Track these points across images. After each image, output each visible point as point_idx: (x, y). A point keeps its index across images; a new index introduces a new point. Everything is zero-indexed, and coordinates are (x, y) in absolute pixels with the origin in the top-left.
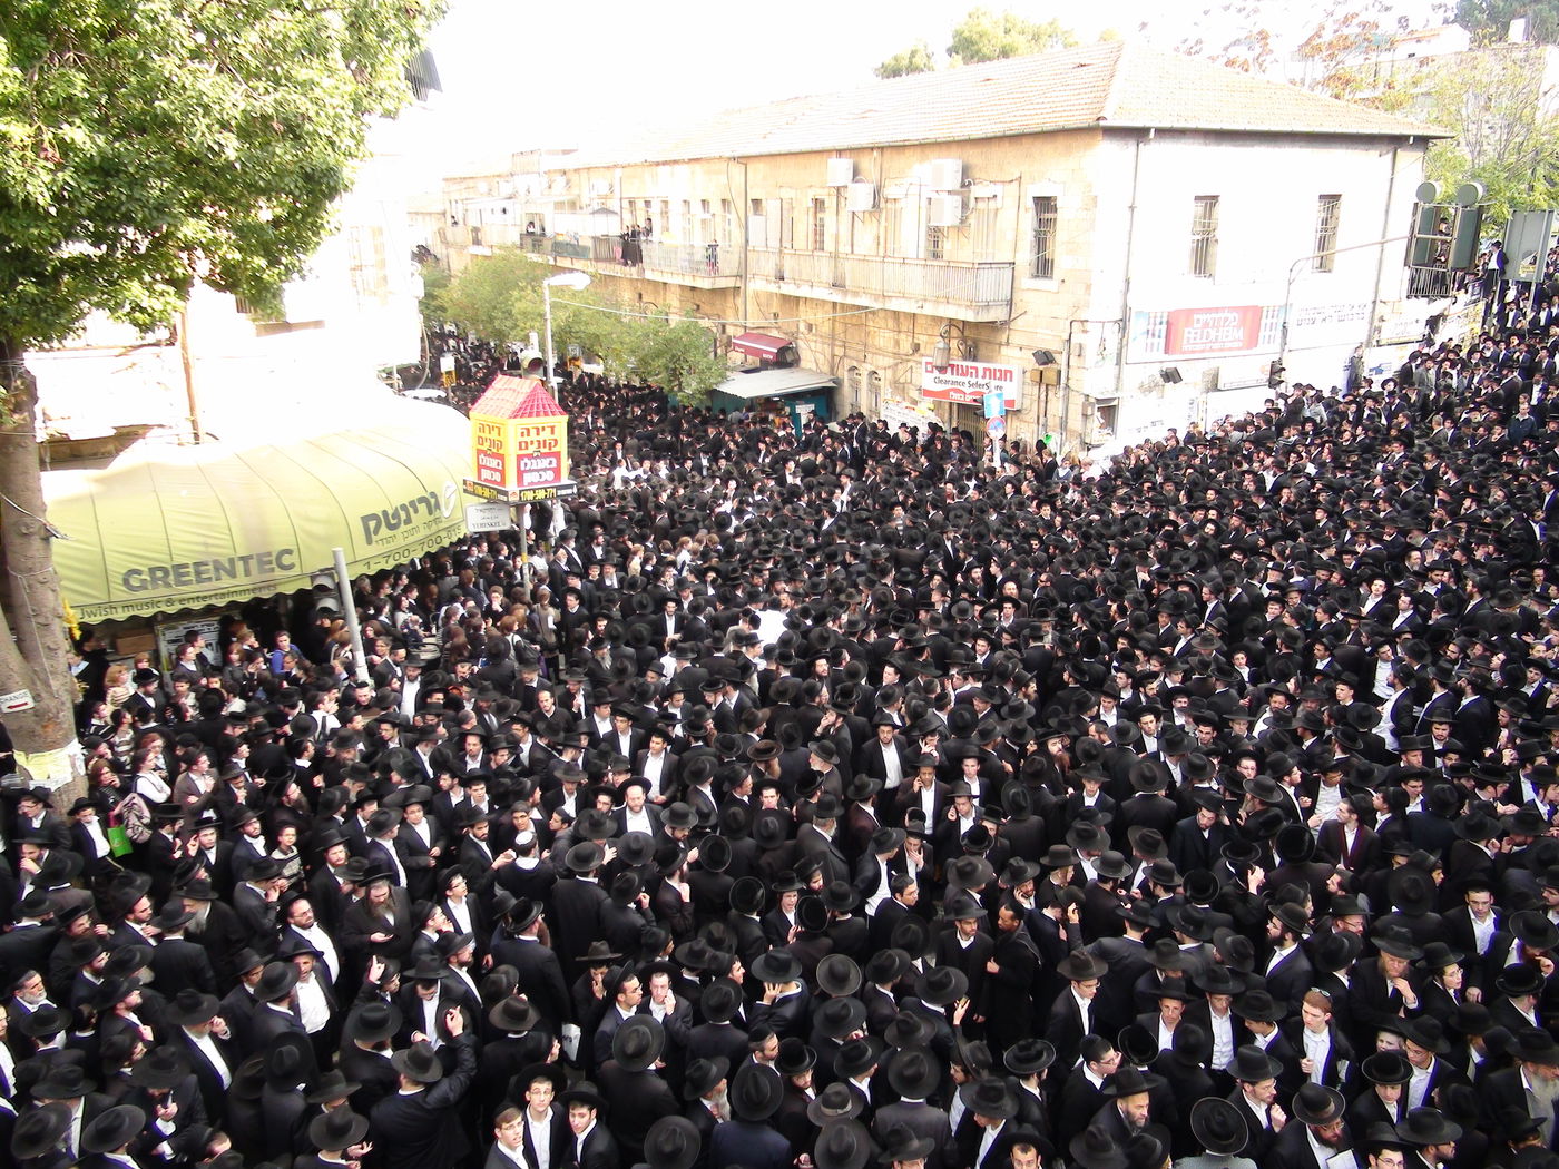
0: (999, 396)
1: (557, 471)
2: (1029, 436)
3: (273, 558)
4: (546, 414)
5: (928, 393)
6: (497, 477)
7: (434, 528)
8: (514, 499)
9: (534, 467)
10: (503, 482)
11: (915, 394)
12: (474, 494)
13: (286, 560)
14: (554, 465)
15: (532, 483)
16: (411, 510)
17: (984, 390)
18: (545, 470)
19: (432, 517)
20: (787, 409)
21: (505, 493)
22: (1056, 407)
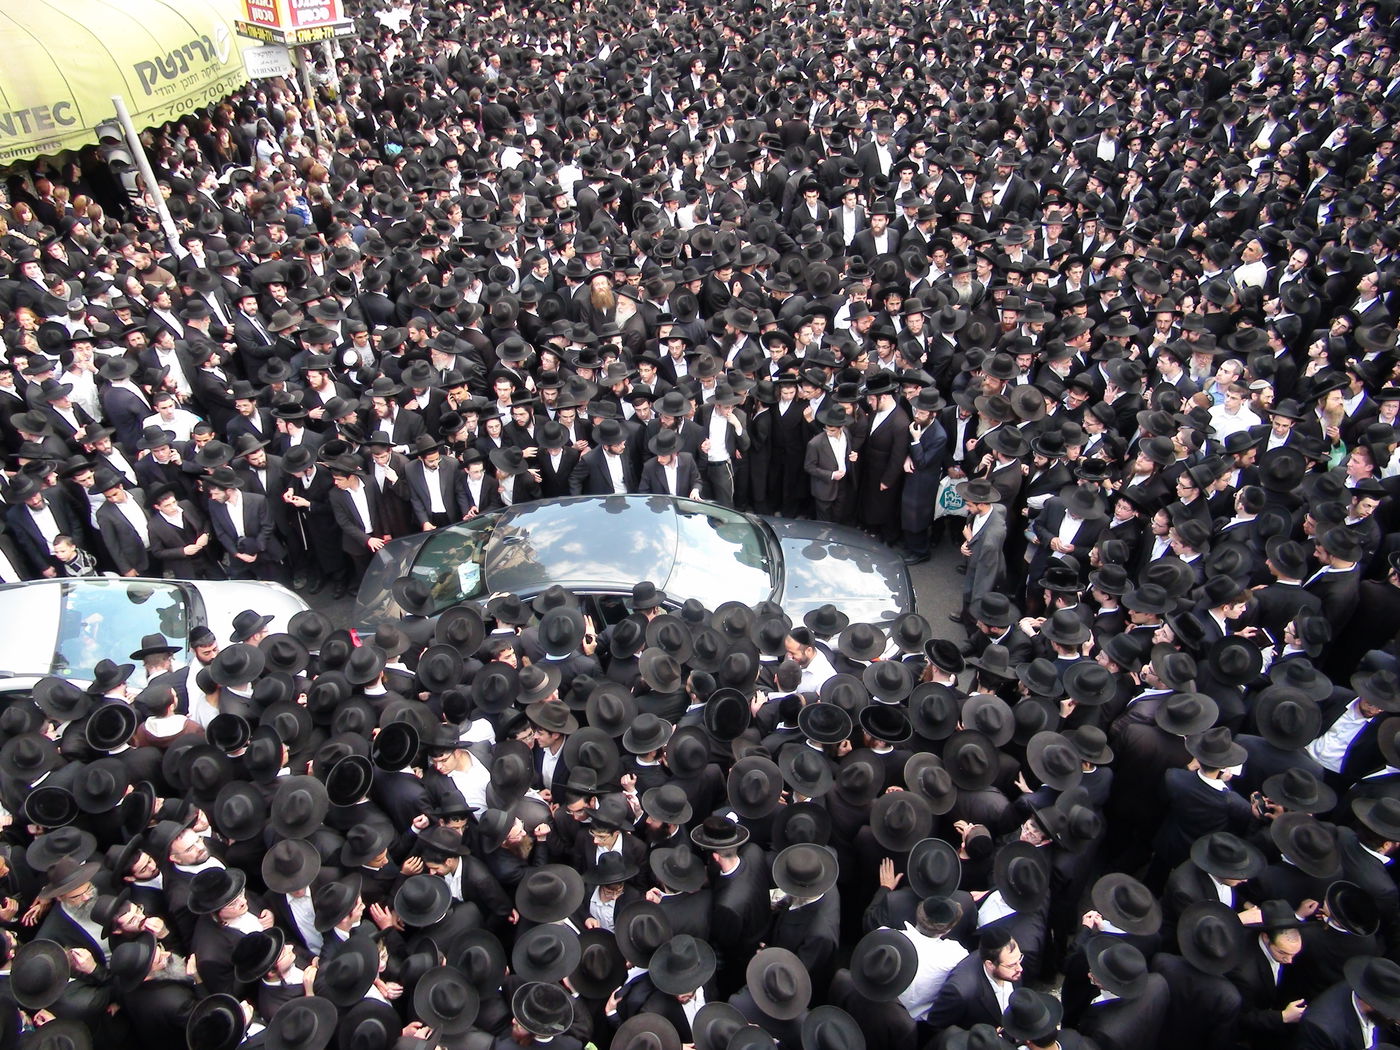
1: (331, 8)
3: (51, 112)
6: (270, 16)
7: (213, 76)
8: (291, 40)
9: (307, 4)
10: (277, 22)
12: (248, 35)
13: (64, 114)
14: (328, 2)
15: (307, 22)
16: (185, 56)
18: (319, 7)
19: (209, 64)
21: (281, 34)
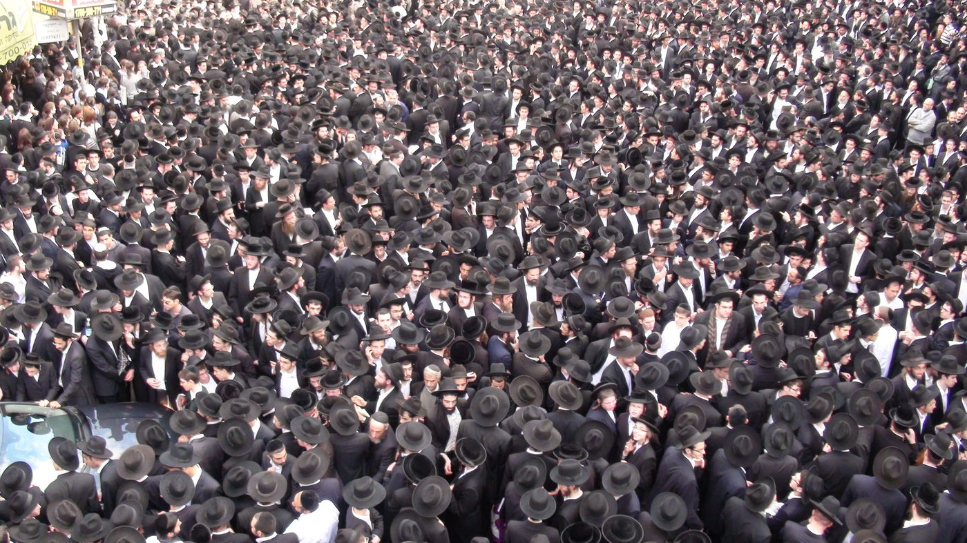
7: (13, 41)
8: (70, 16)
12: (40, 12)
15: (83, 2)
19: (11, 32)
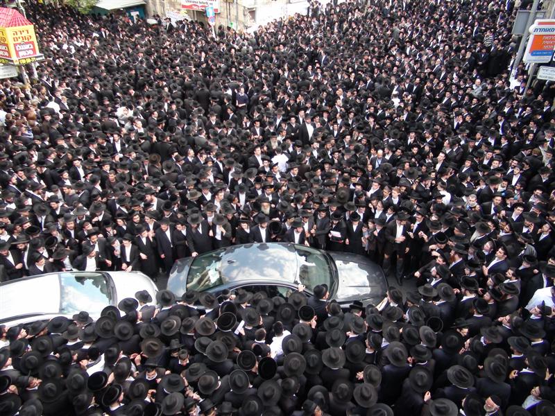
0: (212, 8)
1: (34, 50)
2: (225, 24)
4: (23, 25)
5: (184, 6)
6: (6, 54)
8: (16, 63)
9: (23, 49)
10: (10, 56)
11: (178, 7)
14: (32, 47)
15: (24, 56)
17: (206, 5)
18: (28, 50)
20: (127, 14)
21: (12, 61)
22: (233, 12)
